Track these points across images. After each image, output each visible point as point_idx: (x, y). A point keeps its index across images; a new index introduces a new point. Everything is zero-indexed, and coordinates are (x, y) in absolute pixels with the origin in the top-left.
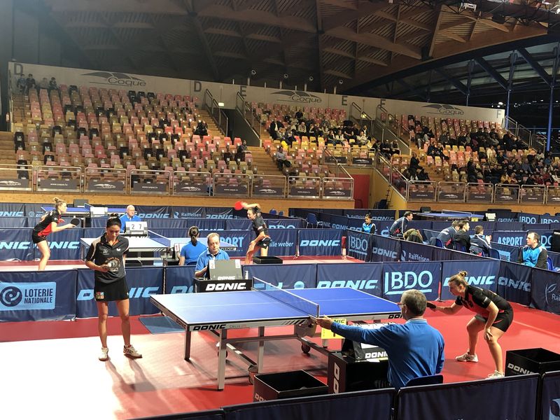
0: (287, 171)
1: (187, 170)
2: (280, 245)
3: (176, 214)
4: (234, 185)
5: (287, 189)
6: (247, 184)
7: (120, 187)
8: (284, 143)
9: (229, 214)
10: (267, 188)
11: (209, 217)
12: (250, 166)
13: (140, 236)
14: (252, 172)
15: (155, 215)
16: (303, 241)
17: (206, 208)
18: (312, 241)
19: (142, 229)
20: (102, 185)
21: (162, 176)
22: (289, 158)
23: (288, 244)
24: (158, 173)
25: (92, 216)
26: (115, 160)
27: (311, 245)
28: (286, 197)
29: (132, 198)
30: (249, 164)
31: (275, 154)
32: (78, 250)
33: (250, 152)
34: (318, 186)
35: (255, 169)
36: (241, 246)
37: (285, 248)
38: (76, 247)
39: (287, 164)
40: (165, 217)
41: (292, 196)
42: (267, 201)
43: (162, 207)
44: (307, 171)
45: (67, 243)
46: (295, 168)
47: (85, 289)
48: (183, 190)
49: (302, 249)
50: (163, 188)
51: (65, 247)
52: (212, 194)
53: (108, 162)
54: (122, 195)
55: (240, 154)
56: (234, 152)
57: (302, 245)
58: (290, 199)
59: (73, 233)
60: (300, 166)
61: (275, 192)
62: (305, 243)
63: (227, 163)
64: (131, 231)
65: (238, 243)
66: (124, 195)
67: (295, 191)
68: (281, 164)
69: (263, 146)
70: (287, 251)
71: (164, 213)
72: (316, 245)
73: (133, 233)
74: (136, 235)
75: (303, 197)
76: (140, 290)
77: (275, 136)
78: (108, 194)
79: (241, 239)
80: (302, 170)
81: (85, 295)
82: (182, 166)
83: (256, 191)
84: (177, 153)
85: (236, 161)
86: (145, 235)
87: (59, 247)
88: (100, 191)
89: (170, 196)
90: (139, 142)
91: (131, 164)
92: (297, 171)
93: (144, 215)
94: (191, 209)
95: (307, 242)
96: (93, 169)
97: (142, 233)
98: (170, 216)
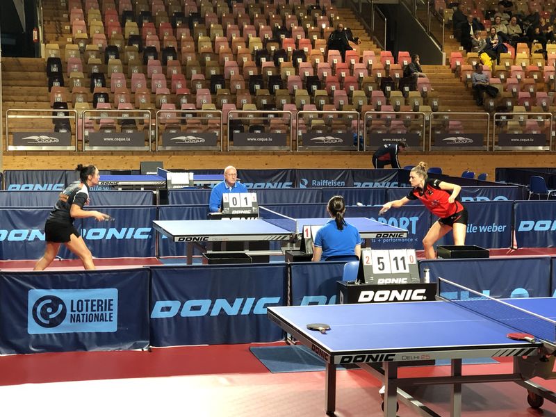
0: (492, 104)
1: (320, 108)
2: (483, 229)
3: (303, 183)
4: (399, 132)
5: (491, 135)
6: (421, 129)
7: (212, 140)
8: (485, 56)
9: (391, 181)
10: (456, 136)
11: (358, 185)
12: (426, 99)
13: (246, 216)
14: (429, 108)
15: (269, 185)
16: (523, 223)
17: (353, 171)
18: (539, 223)
19: (250, 205)
20: (183, 138)
21: (279, 120)
22: (494, 81)
23: (496, 228)
24: (272, 116)
25: (169, 188)
26: (204, 96)
27: (537, 228)
28: (491, 149)
29: (231, 158)
30: (424, 95)
31: (469, 76)
32: (150, 241)
33: (426, 75)
34: (548, 129)
35: (435, 103)
36: (414, 232)
37: (490, 234)
38: (146, 237)
39: (492, 91)
40: (284, 187)
41: (500, 148)
42: (457, 156)
43: (279, 171)
44: (527, 104)
45: (131, 230)
46: (506, 99)
47: (162, 299)
48: (313, 143)
49: (521, 236)
50: (280, 140)
51: (129, 237)
52: (361, 148)
53: (192, 100)
54: (214, 154)
55: (409, 78)
56: (397, 75)
57: (521, 228)
58: (498, 153)
59: (142, 213)
60: (515, 95)
61: (471, 141)
62: (526, 226)
63: (387, 94)
64: (232, 209)
65: (410, 227)
66: (219, 153)
67: (505, 139)
68: (480, 93)
69: (448, 63)
70: (495, 240)
71: (283, 181)
72: (546, 228)
73: (234, 212)
74: (240, 216)
75: (520, 148)
76: (250, 301)
77: (469, 46)
78: (194, 153)
79: (415, 219)
80: (517, 101)
81: (163, 310)
82: (312, 102)
83: (437, 141)
84: (303, 81)
85: (401, 89)
86: (254, 215)
87: (119, 236)
88: (180, 148)
89: (293, 154)
90: (241, 66)
91: (229, 103)
92: (509, 104)
93: (251, 185)
94: (328, 174)
95: (531, 223)
96: (168, 113)
97: (248, 212)
98: (293, 186)
